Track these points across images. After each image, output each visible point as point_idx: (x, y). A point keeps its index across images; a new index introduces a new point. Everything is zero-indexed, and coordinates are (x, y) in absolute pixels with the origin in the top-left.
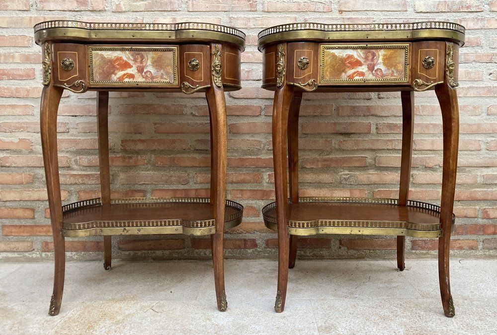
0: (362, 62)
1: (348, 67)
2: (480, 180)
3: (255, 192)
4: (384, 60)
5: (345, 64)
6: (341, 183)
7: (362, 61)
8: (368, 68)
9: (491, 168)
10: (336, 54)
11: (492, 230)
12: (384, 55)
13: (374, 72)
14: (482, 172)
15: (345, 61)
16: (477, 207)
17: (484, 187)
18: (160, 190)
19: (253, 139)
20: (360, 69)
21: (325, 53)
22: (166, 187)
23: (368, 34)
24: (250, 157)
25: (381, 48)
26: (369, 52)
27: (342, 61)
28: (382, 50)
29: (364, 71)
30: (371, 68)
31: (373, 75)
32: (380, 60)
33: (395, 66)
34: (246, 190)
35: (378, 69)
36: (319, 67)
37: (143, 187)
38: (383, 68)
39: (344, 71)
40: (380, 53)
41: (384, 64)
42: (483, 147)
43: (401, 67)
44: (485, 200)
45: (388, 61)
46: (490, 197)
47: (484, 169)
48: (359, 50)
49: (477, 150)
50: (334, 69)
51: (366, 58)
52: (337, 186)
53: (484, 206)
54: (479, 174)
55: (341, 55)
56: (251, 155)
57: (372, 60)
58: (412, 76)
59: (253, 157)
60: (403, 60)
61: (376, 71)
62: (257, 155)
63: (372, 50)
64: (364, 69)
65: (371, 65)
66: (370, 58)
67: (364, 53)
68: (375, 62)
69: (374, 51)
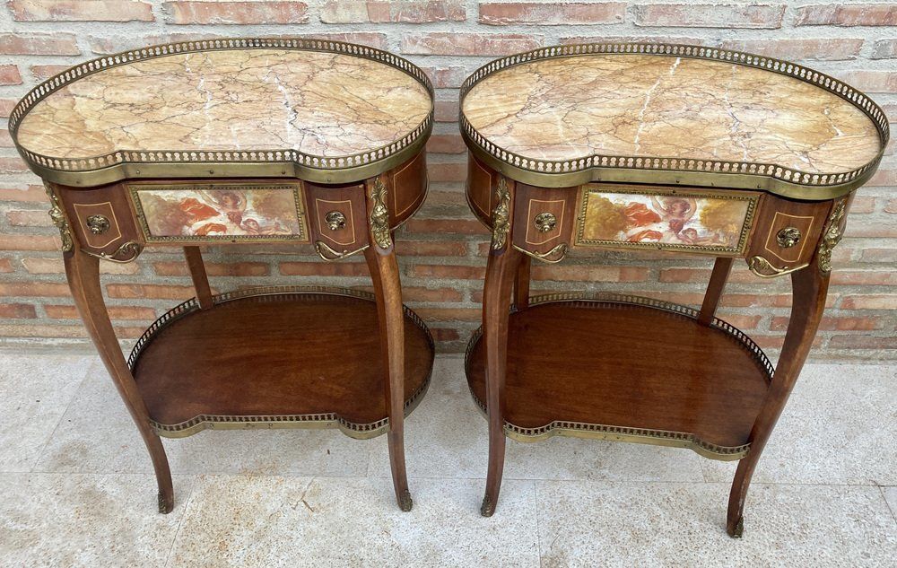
0: (661, 217)
1: (633, 223)
2: (853, 257)
3: (455, 269)
4: (704, 216)
5: (626, 218)
6: (606, 257)
7: (661, 215)
8: (670, 226)
9: (881, 241)
10: (612, 201)
11: (853, 324)
12: (706, 209)
13: (680, 233)
14: (863, 245)
15: (628, 213)
16: (838, 294)
17: (860, 267)
18: (292, 263)
19: (452, 190)
20: (655, 227)
21: (590, 198)
22: (302, 258)
23: (680, 177)
24: (446, 218)
25: (702, 197)
26: (677, 201)
27: (622, 213)
28: (704, 200)
29: (661, 231)
30: (676, 227)
31: (679, 238)
32: (697, 216)
33: (723, 227)
34: (440, 266)
35: (689, 230)
36: (575, 221)
37: (264, 259)
38: (699, 228)
39: (623, 228)
40: (698, 204)
41: (703, 222)
42: (879, 206)
43: (734, 229)
44: (853, 285)
45: (710, 219)
46: (864, 281)
47: (868, 241)
48: (657, 198)
49: (866, 213)
50: (604, 225)
51: (670, 211)
52: (599, 262)
53: (851, 293)
54: (857, 247)
55: (621, 203)
56: (447, 214)
57: (681, 214)
58: (751, 246)
59: (451, 218)
60: (741, 218)
61: (685, 232)
62: (460, 214)
63: (684, 199)
64: (662, 227)
65: (677, 221)
66: (678, 210)
67: (665, 203)
68: (685, 219)
69: (687, 200)
